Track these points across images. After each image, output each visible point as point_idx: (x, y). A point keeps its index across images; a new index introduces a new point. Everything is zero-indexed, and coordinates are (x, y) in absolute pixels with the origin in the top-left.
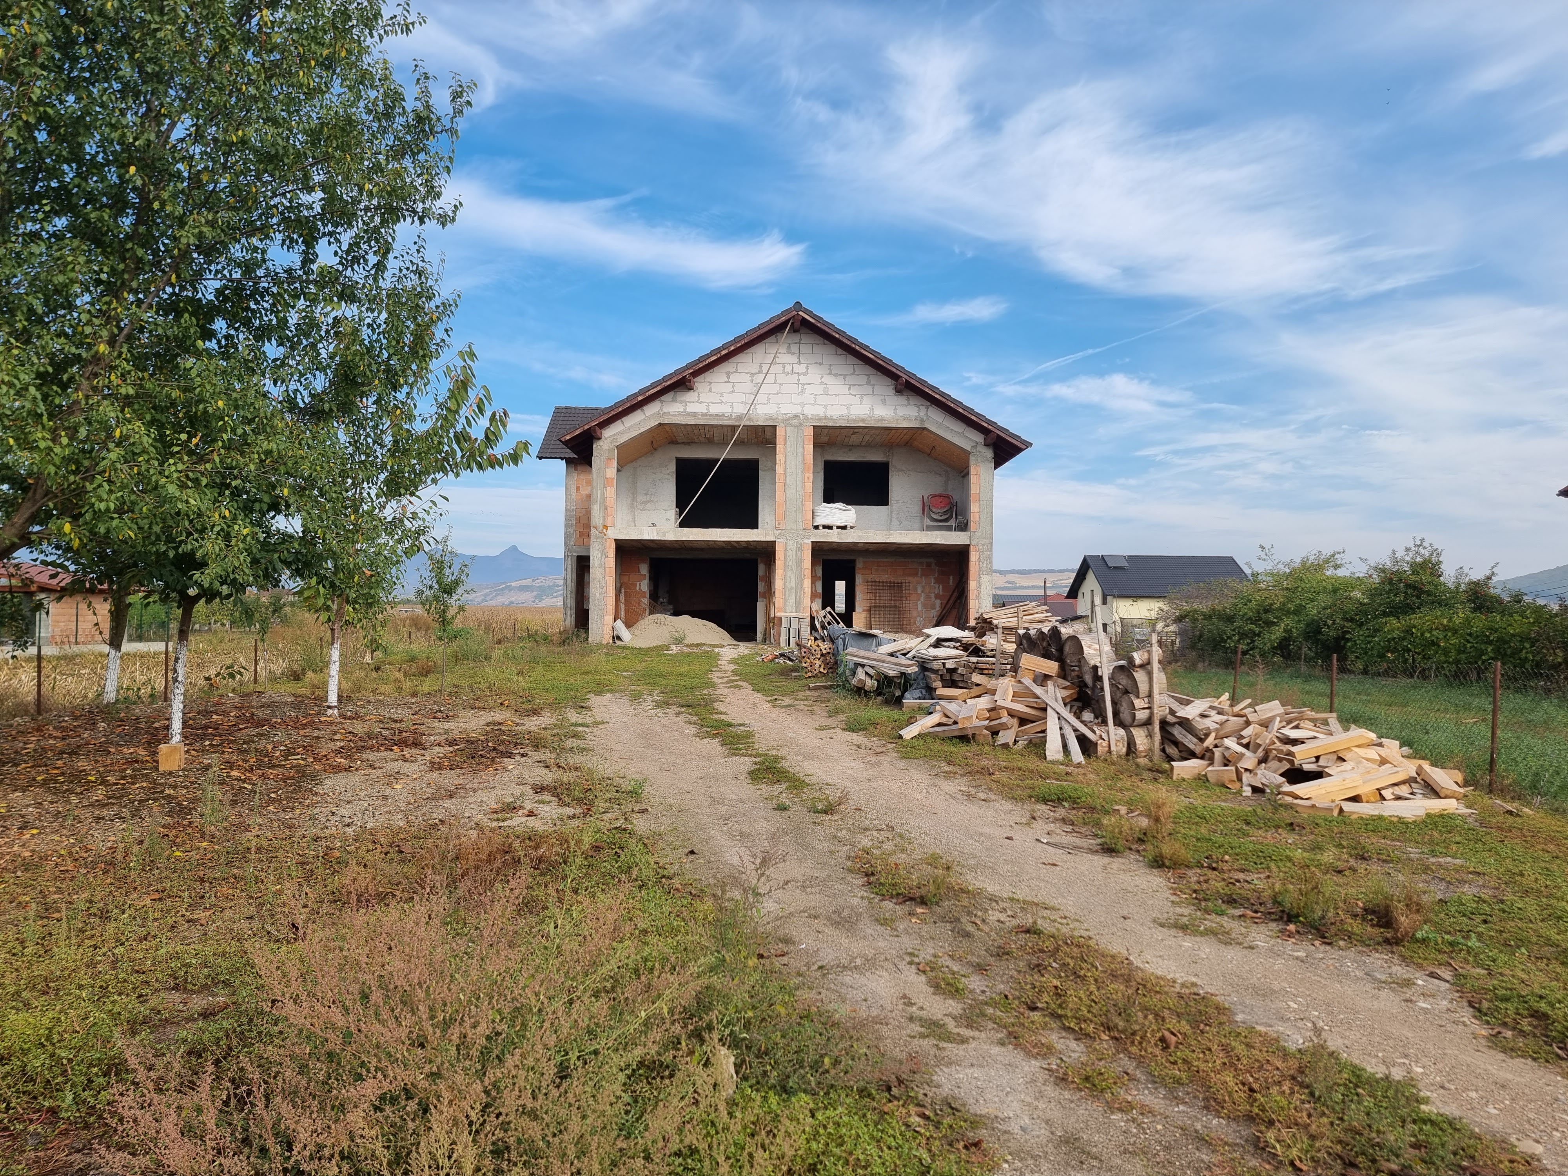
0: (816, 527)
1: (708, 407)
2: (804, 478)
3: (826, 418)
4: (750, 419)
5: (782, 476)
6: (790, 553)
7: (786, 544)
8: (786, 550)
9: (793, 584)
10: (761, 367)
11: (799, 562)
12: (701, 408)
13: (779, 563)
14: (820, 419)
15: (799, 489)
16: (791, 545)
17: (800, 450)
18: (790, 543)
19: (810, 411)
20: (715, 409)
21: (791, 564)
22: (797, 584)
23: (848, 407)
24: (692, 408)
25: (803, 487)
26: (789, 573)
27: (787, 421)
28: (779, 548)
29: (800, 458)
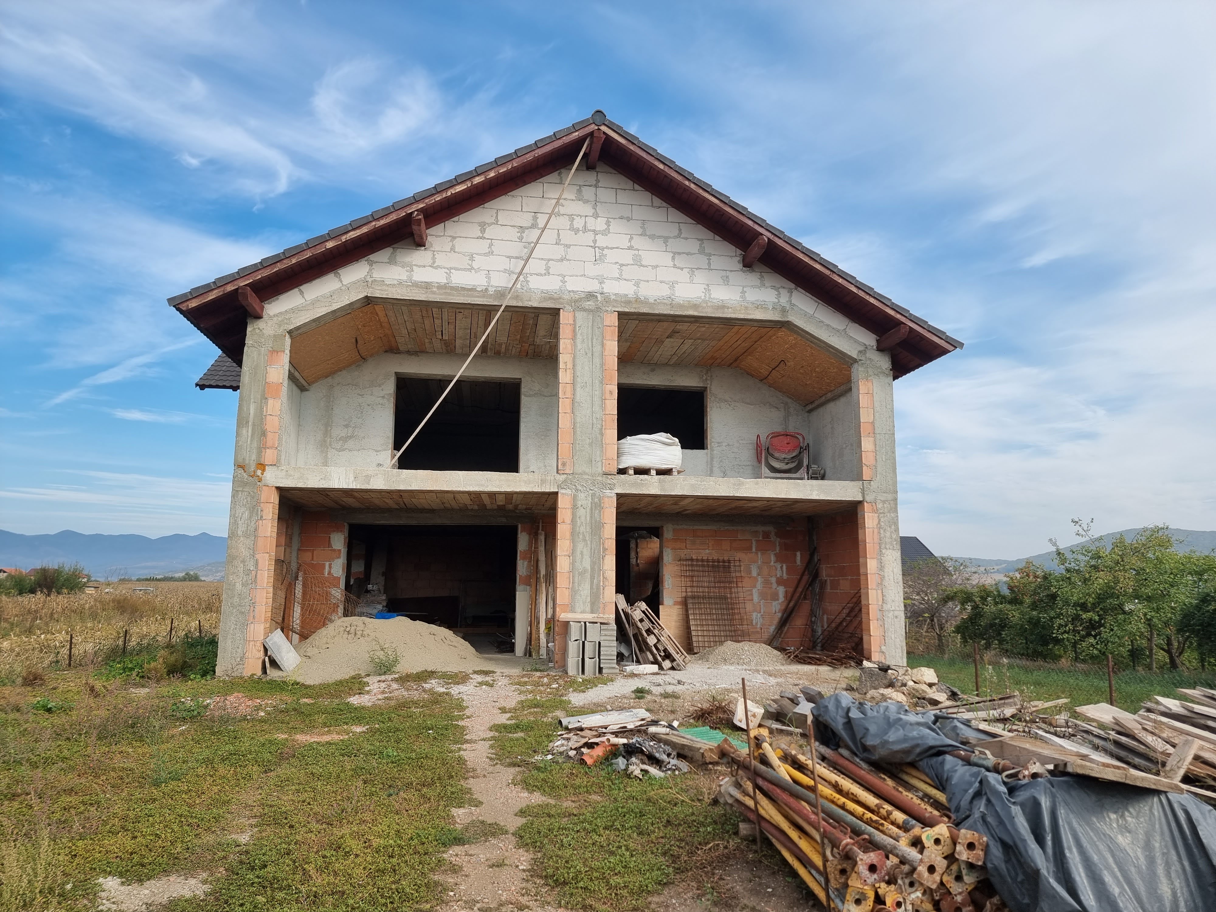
0: (622, 471)
1: (449, 275)
2: (603, 393)
3: (637, 300)
4: (517, 297)
5: (569, 388)
6: (581, 512)
7: (575, 498)
8: (574, 507)
9: (587, 563)
10: (535, 218)
11: (597, 527)
12: (437, 277)
13: (563, 529)
14: (628, 302)
15: (597, 408)
16: (584, 499)
17: (598, 349)
18: (581, 496)
19: (613, 288)
20: (460, 279)
21: (584, 529)
22: (593, 564)
23: (672, 285)
24: (422, 275)
25: (603, 407)
26: (580, 546)
27: (577, 304)
28: (563, 504)
29: (597, 361)
